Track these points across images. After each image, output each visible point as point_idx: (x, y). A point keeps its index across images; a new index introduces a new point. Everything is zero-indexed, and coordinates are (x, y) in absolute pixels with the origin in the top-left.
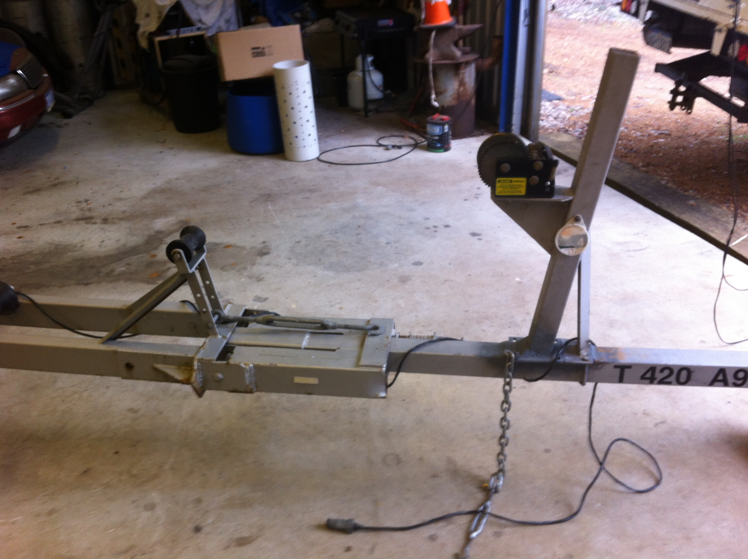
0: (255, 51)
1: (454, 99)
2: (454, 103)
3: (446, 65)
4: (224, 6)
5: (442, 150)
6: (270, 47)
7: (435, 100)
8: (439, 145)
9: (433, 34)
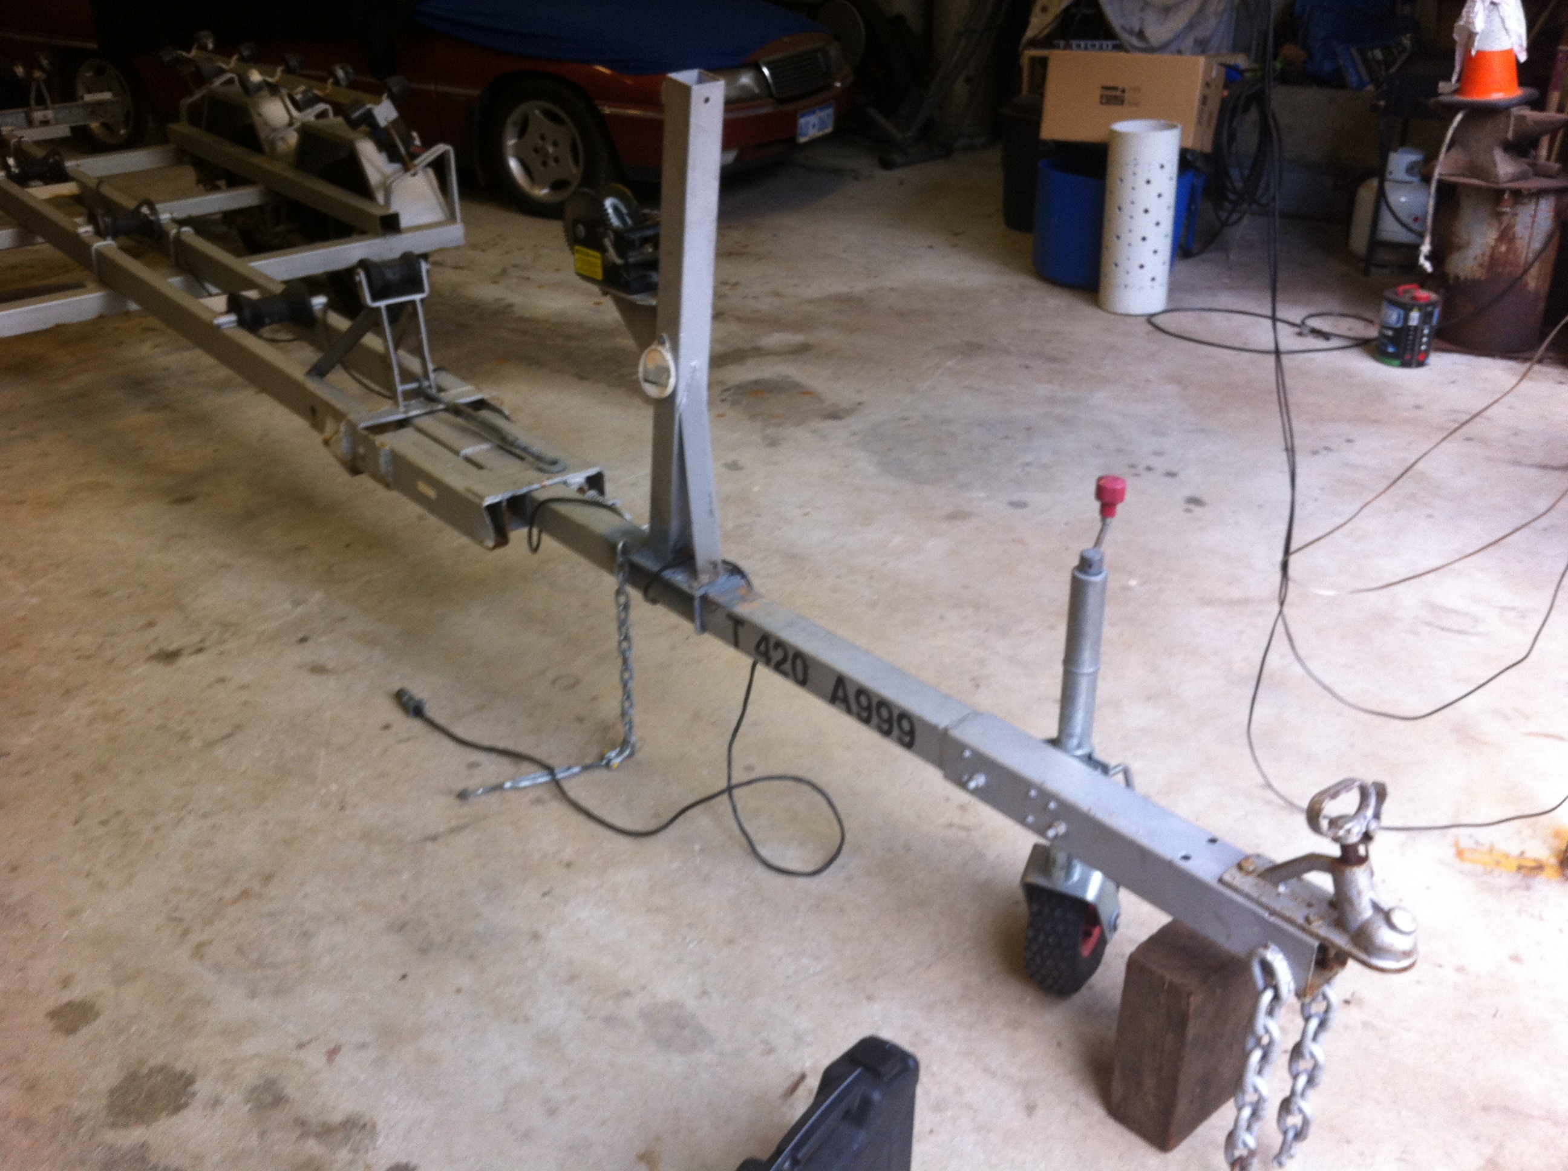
0: (1109, 93)
1: (1481, 265)
2: (1480, 274)
3: (1478, 189)
4: (1201, 10)
5: (1397, 362)
6: (1137, 90)
7: (1427, 258)
8: (1391, 350)
9: (1459, 117)
